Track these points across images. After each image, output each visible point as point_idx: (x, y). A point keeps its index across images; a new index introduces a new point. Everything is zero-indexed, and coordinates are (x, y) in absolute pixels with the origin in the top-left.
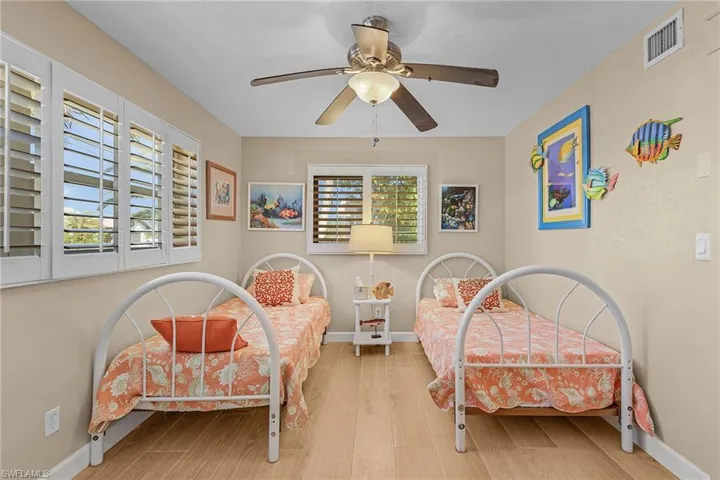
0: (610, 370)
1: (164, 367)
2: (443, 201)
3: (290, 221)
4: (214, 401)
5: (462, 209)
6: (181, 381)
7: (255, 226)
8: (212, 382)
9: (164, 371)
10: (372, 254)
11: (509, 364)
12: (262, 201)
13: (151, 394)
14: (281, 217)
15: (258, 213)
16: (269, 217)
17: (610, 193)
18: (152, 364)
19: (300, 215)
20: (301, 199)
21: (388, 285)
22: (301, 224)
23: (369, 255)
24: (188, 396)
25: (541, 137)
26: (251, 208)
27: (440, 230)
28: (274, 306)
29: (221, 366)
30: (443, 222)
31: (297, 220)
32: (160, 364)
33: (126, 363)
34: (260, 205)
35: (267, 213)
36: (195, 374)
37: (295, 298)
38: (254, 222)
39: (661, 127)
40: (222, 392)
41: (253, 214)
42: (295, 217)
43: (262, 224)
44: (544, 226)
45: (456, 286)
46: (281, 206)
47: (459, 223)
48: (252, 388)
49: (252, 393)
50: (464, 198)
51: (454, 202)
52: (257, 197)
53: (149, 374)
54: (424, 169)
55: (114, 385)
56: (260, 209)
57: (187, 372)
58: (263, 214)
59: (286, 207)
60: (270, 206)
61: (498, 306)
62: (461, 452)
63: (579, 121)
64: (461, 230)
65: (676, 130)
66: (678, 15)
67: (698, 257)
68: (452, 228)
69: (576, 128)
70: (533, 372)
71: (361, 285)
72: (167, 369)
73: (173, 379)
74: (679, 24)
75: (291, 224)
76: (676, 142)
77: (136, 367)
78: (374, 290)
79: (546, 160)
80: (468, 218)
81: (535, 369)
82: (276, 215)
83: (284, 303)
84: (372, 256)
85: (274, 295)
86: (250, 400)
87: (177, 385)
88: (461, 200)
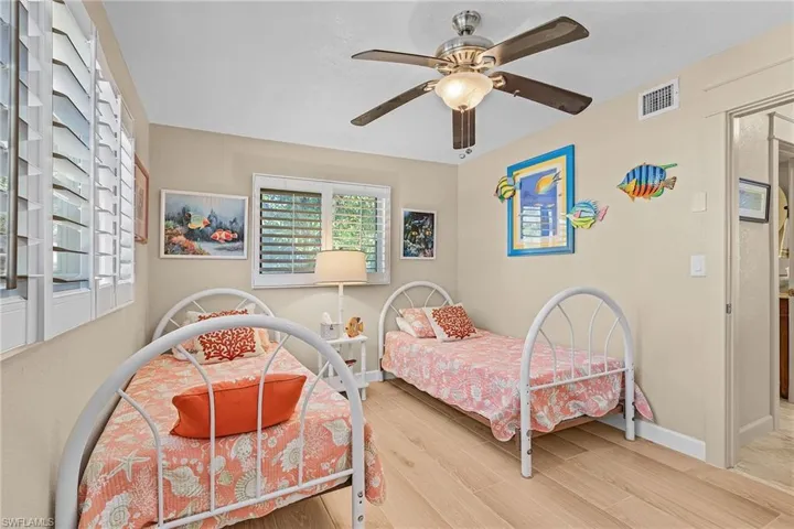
0: (618, 374)
1: (193, 467)
2: (405, 228)
3: (227, 245)
4: (274, 499)
5: (422, 236)
6: (225, 481)
7: (173, 253)
8: (272, 472)
9: (196, 473)
10: (341, 285)
11: (557, 382)
12: (185, 217)
13: (171, 516)
14: (214, 240)
15: (177, 234)
16: (195, 240)
17: (598, 223)
18: (172, 467)
19: (241, 238)
20: (243, 218)
21: (358, 319)
22: (243, 249)
23: (337, 286)
24: (235, 502)
25: (511, 170)
26: (166, 226)
27: (402, 257)
28: (231, 359)
29: (281, 446)
30: (405, 249)
31: (237, 244)
32: (187, 465)
33: (121, 475)
34: (181, 223)
35: (191, 235)
36: (246, 465)
37: (258, 347)
38: (170, 247)
39: (658, 170)
40: (287, 482)
41: (169, 237)
42: (234, 240)
43: (184, 250)
44: (514, 253)
45: (430, 315)
46: (214, 224)
47: (419, 250)
48: (325, 466)
49: (326, 473)
50: (423, 224)
51: (415, 228)
52: (176, 210)
53: (167, 484)
54: (387, 191)
55: (104, 519)
56: (179, 228)
57: (233, 466)
58: (185, 235)
59: (220, 227)
60: (195, 224)
61: (474, 331)
62: (530, 478)
63: (564, 157)
64: (422, 257)
65: (670, 174)
66: (674, 81)
67: (693, 273)
68: (412, 255)
69: (560, 164)
70: (575, 386)
71: (330, 322)
72: (200, 469)
73: (213, 483)
74: (675, 90)
75: (229, 250)
76: (672, 183)
77: (144, 478)
78: (348, 326)
79: (518, 192)
80: (427, 245)
81: (576, 383)
82: (205, 237)
83: (245, 354)
84: (341, 288)
85: (231, 345)
86: (322, 485)
87: (220, 489)
88: (421, 226)
